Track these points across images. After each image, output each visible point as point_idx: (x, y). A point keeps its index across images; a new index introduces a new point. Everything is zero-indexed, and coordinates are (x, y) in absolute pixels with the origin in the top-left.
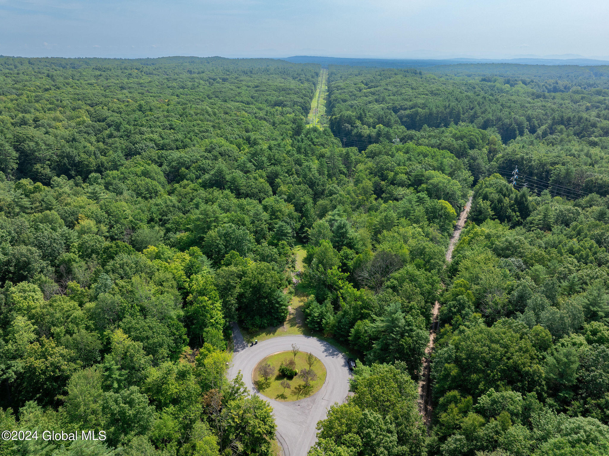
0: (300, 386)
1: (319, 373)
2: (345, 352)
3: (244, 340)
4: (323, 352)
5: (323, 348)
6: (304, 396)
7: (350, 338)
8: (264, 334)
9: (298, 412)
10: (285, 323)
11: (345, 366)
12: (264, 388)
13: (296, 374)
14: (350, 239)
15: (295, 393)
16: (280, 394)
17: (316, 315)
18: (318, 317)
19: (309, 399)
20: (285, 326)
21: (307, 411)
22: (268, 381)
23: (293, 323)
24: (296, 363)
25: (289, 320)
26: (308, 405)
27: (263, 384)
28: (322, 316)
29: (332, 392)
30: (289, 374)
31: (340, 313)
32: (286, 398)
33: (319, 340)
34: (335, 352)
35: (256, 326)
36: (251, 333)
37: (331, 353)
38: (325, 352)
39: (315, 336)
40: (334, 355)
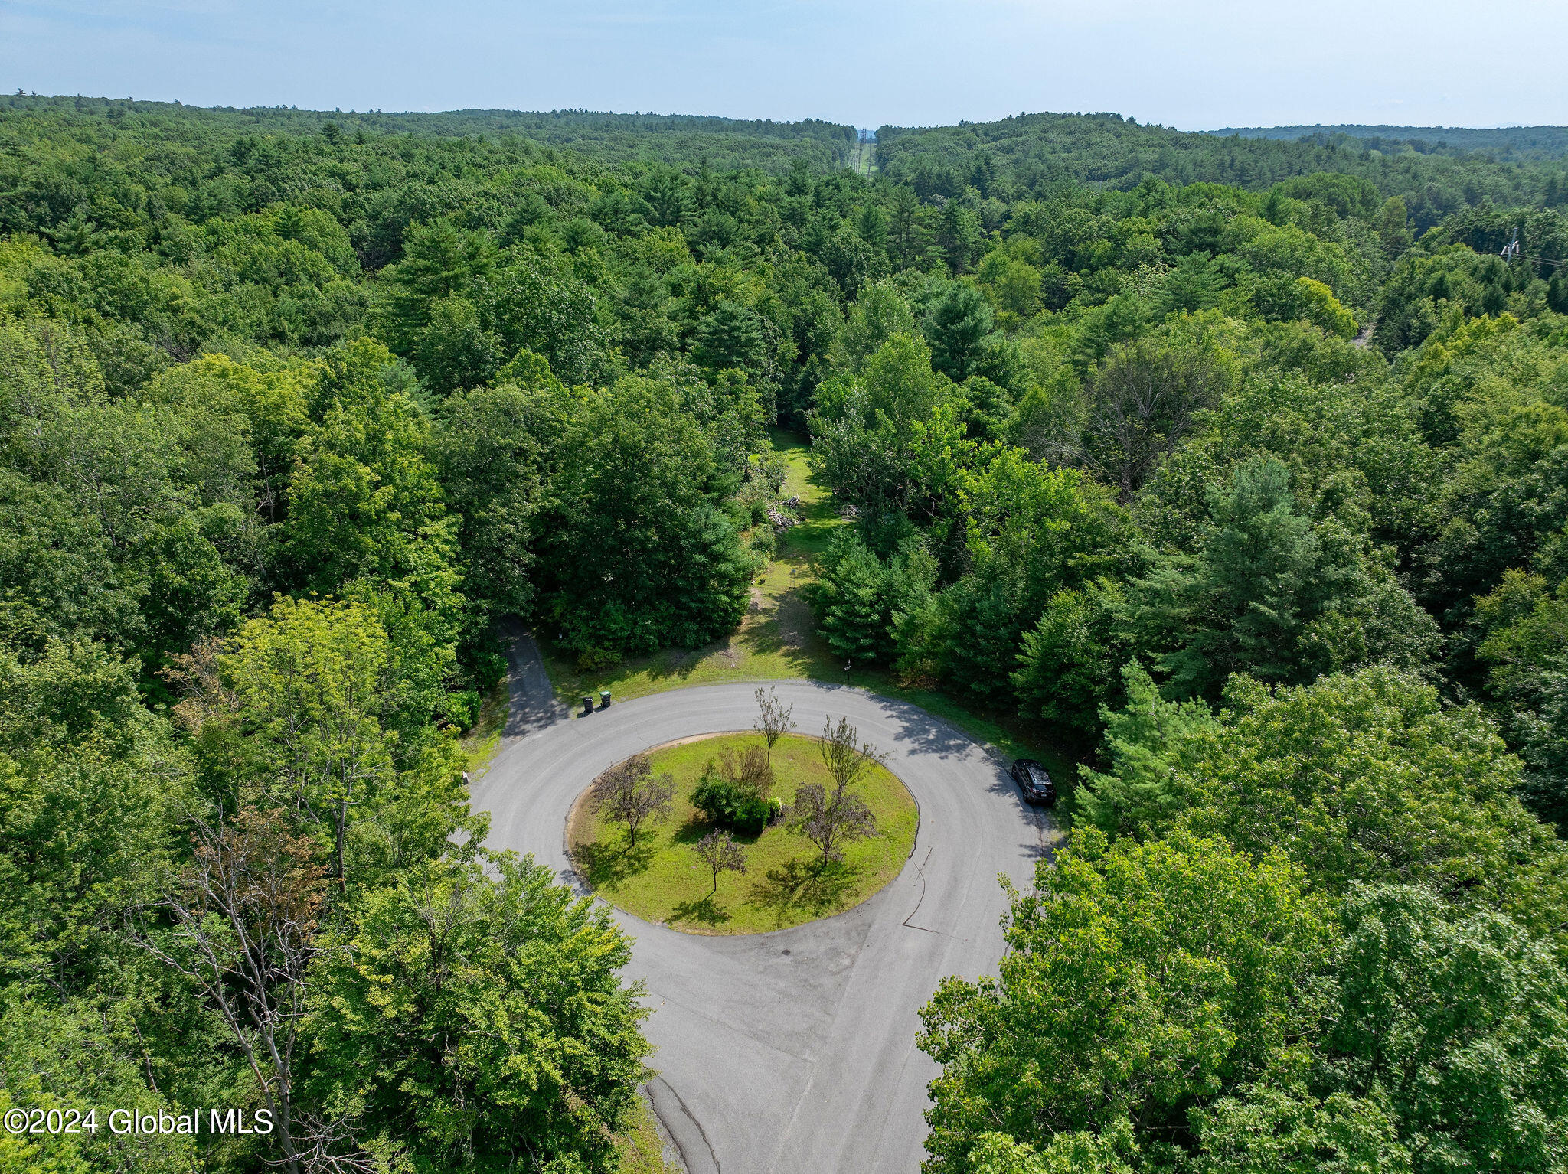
0: (791, 867)
1: (886, 817)
2: (997, 741)
3: (554, 696)
4: (898, 738)
5: (897, 725)
6: (811, 908)
7: (1018, 678)
8: (643, 676)
9: (782, 984)
10: (733, 640)
11: (1001, 789)
12: (620, 876)
13: (774, 816)
14: (994, 356)
15: (768, 898)
16: (693, 898)
17: (865, 593)
18: (872, 605)
19: (835, 924)
20: (731, 651)
21: (827, 982)
22: (641, 845)
23: (765, 640)
24: (779, 776)
25: (749, 632)
26: (834, 953)
27: (614, 857)
28: (888, 598)
29: (950, 895)
30: (740, 815)
31: (969, 584)
32: (724, 918)
33: (879, 698)
34: (951, 737)
35: (608, 644)
36: (589, 670)
37: (932, 742)
38: (906, 740)
39: (859, 685)
40: (947, 748)
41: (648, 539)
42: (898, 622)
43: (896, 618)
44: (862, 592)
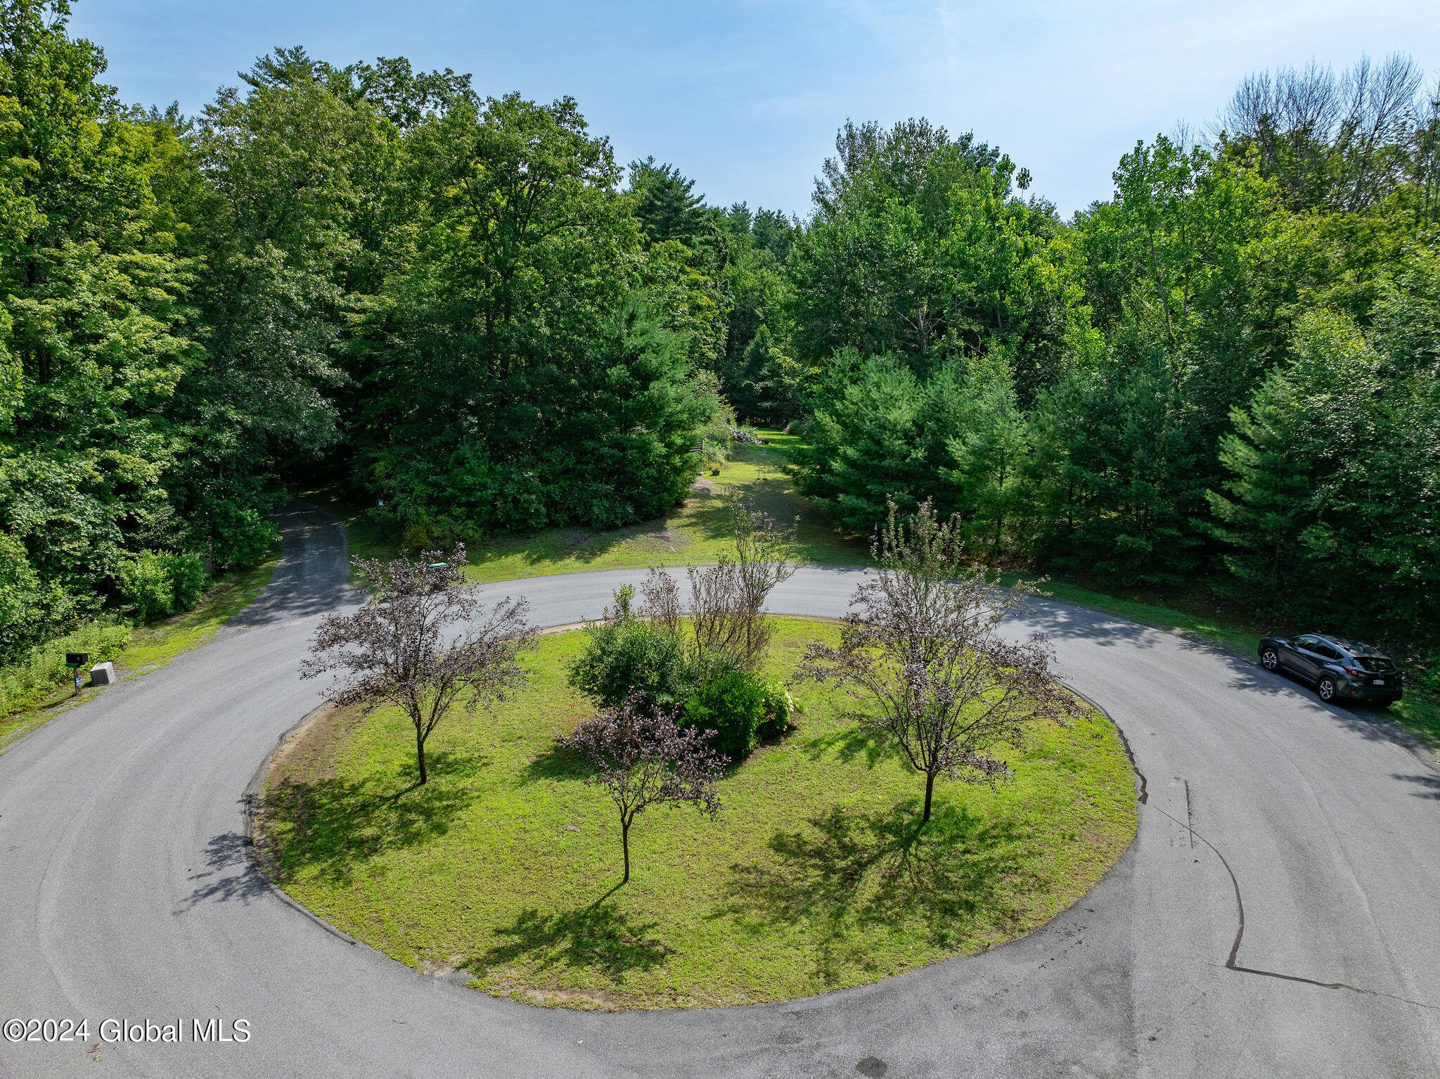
0: (835, 825)
3: (350, 580)
8: (515, 560)
10: (672, 523)
11: (1260, 685)
13: (777, 724)
15: (784, 902)
16: (559, 899)
17: (898, 417)
18: (909, 437)
20: (669, 534)
22: (442, 783)
23: (722, 525)
25: (697, 516)
27: (365, 807)
32: (649, 957)
37: (1068, 625)
40: (1105, 633)
42: (960, 453)
43: (956, 448)
44: (893, 415)
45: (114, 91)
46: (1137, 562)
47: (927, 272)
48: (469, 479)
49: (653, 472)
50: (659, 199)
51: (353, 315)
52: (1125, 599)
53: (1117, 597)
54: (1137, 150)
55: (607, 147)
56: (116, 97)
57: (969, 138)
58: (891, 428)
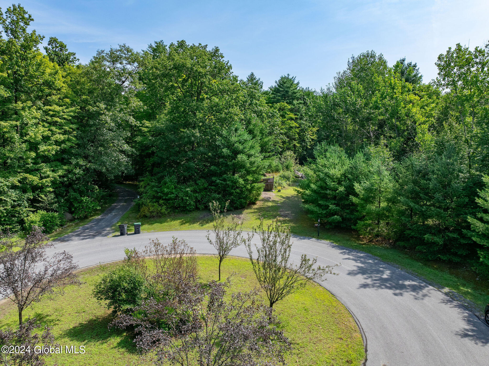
4: (352, 274)
5: (352, 265)
10: (246, 211)
17: (335, 173)
18: (340, 181)
20: (242, 216)
23: (267, 213)
25: (258, 209)
28: (352, 176)
34: (406, 279)
35: (161, 202)
36: (145, 216)
37: (386, 280)
38: (360, 276)
39: (326, 239)
40: (403, 287)
41: (193, 135)
42: (358, 190)
43: (357, 187)
44: (332, 172)
45: (74, 54)
46: (436, 249)
47: (366, 111)
48: (166, 190)
49: (238, 190)
50: (282, 88)
51: (144, 128)
52: (429, 266)
53: (425, 265)
54: (448, 52)
55: (229, 64)
56: (75, 56)
57: (404, 60)
58: (331, 177)
